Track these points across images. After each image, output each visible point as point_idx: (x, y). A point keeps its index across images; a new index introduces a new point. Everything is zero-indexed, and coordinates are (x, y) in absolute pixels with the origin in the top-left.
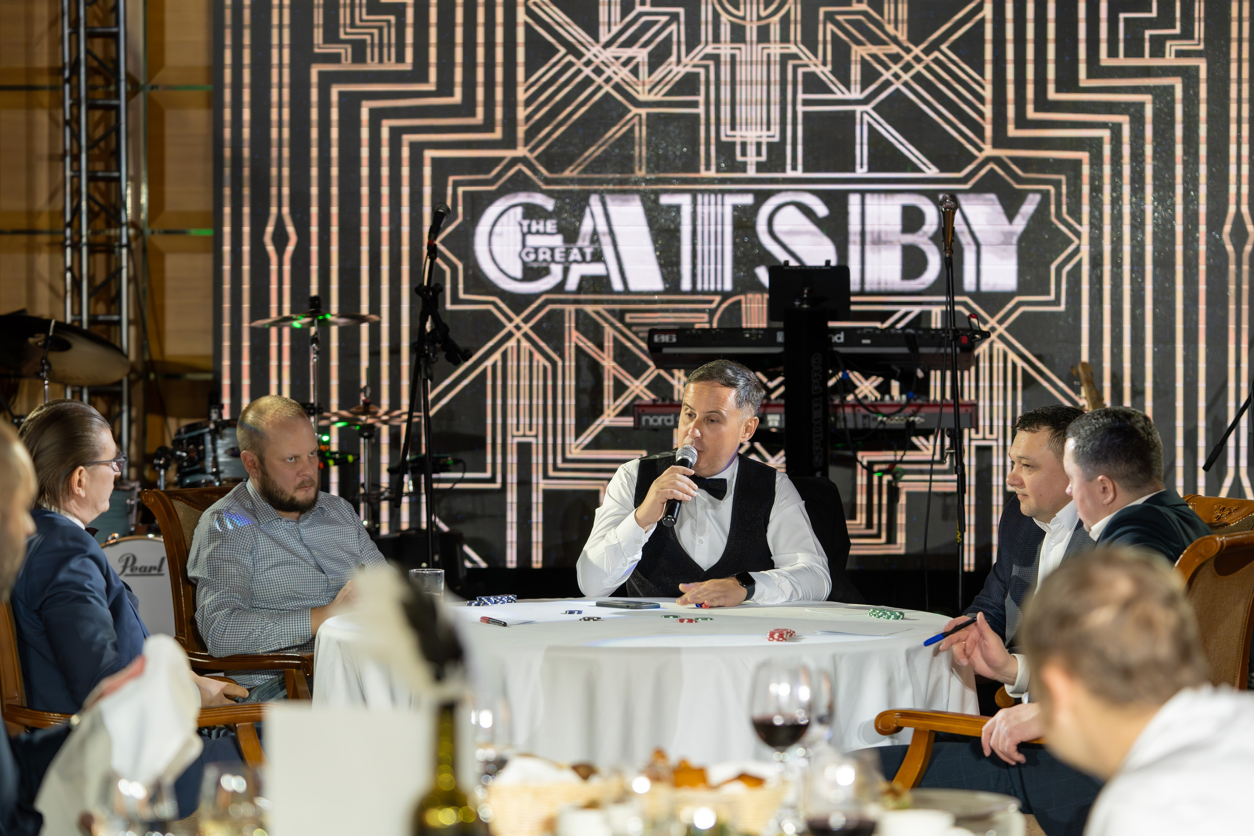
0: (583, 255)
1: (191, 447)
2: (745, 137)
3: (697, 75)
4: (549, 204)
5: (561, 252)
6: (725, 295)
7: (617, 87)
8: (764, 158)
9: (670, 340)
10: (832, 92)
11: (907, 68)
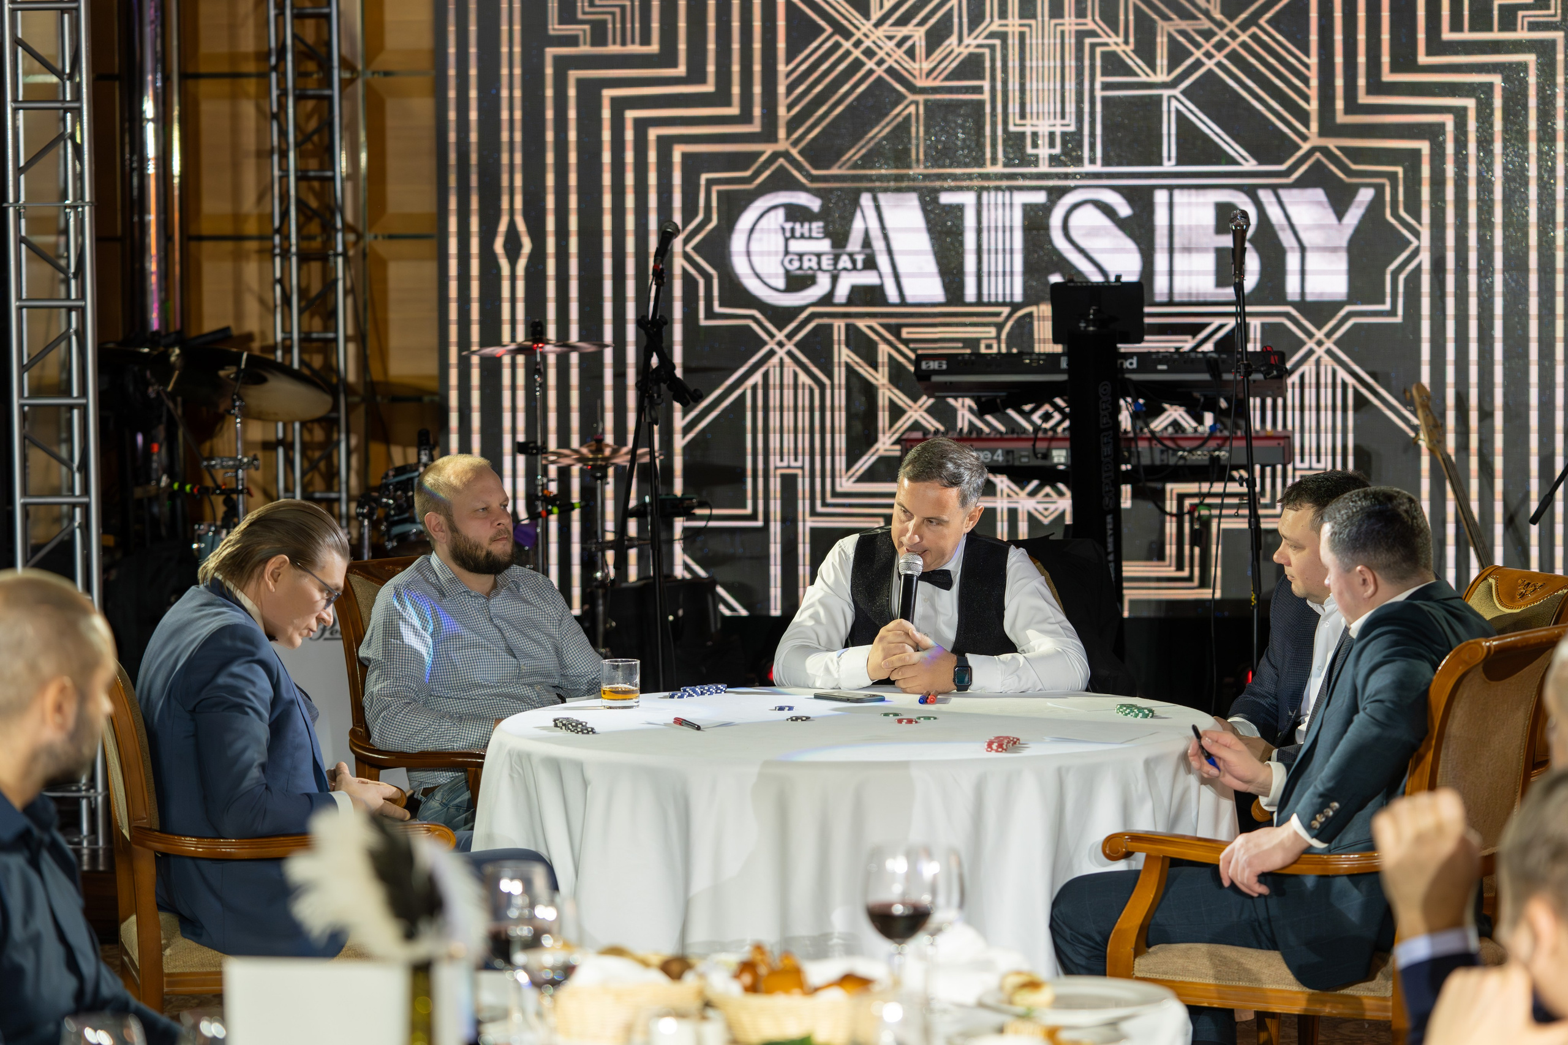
0: (854, 262)
1: (399, 493)
2: (1037, 126)
3: (982, 55)
4: (814, 204)
5: (829, 259)
6: (1015, 307)
7: (890, 71)
8: (1057, 150)
9: (940, 367)
10: (1136, 75)
11: (1221, 46)
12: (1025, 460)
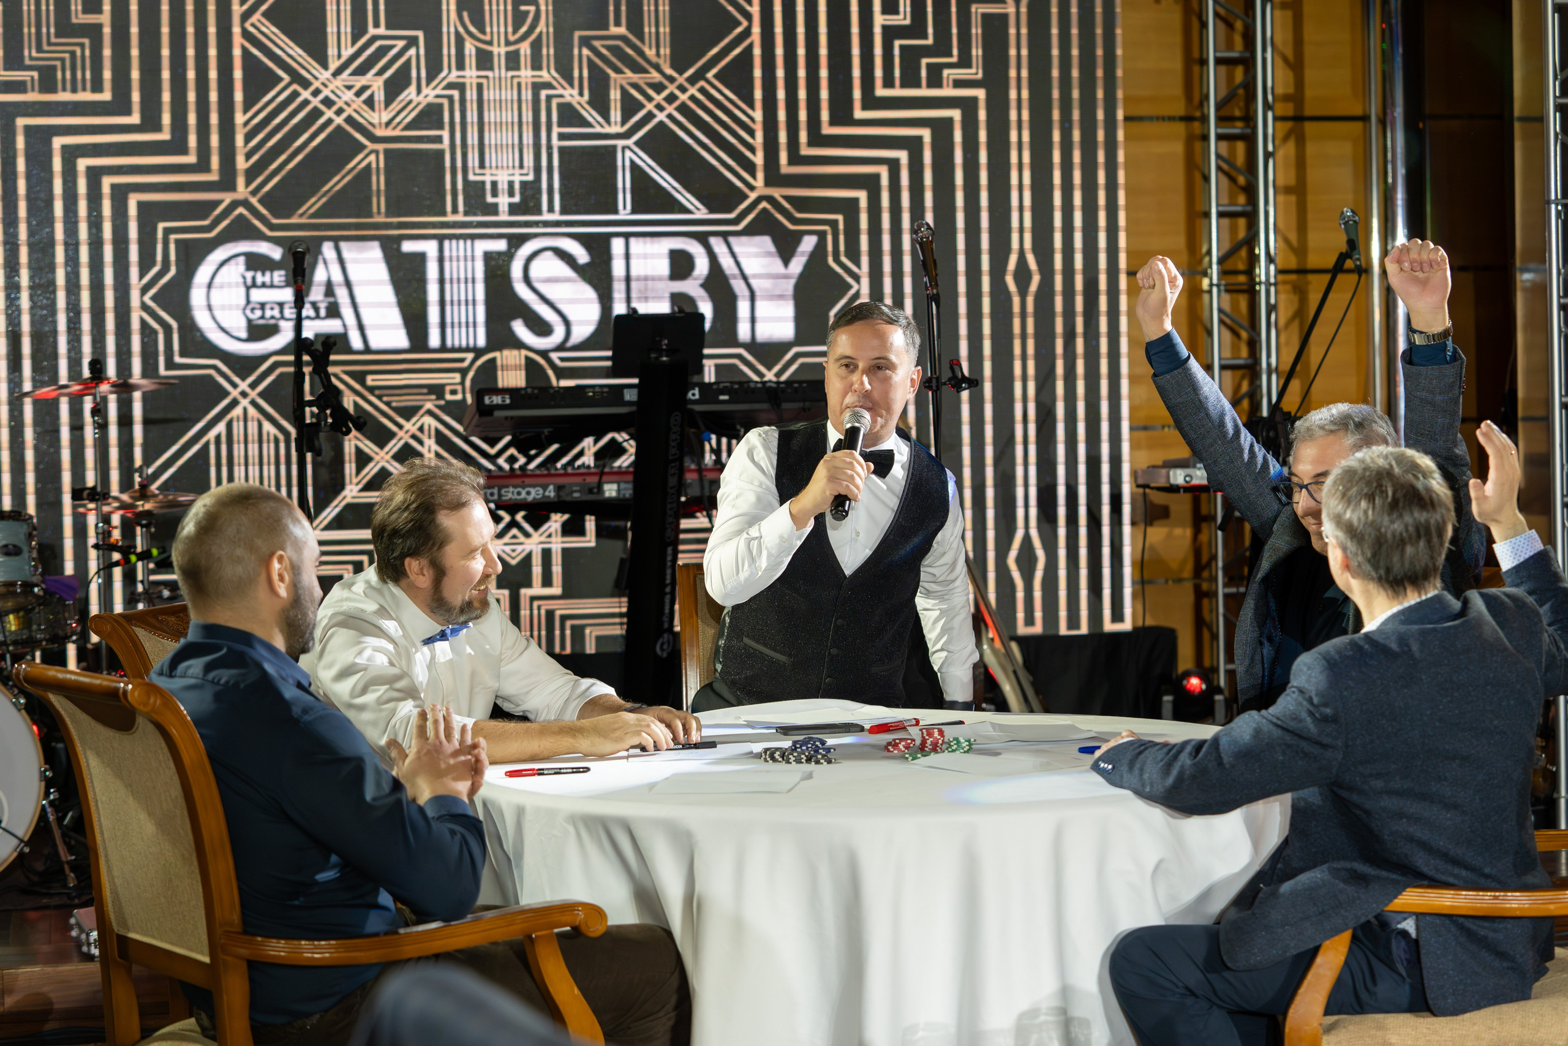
0: (316, 309)
2: (496, 175)
3: (441, 106)
4: (276, 253)
5: (291, 308)
6: (478, 352)
7: (350, 120)
8: (517, 199)
9: (503, 401)
10: (590, 125)
11: (671, 99)
12: (576, 495)
